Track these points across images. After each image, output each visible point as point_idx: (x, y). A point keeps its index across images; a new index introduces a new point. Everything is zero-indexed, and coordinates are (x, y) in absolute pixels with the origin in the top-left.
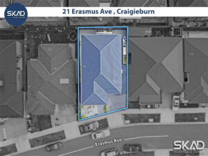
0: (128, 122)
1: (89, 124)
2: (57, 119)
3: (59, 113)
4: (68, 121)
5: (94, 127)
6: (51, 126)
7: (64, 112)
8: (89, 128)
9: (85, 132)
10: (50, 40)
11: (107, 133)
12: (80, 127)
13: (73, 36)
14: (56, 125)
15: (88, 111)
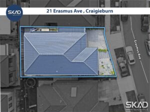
0: (118, 28)
1: (120, 67)
2: (115, 99)
3: (108, 97)
4: (117, 88)
5: (123, 62)
6: (122, 105)
7: (107, 92)
8: (123, 67)
9: (128, 72)
10: (35, 105)
11: (128, 49)
12: (122, 77)
13: (31, 82)
14: (120, 100)
15: (106, 68)
